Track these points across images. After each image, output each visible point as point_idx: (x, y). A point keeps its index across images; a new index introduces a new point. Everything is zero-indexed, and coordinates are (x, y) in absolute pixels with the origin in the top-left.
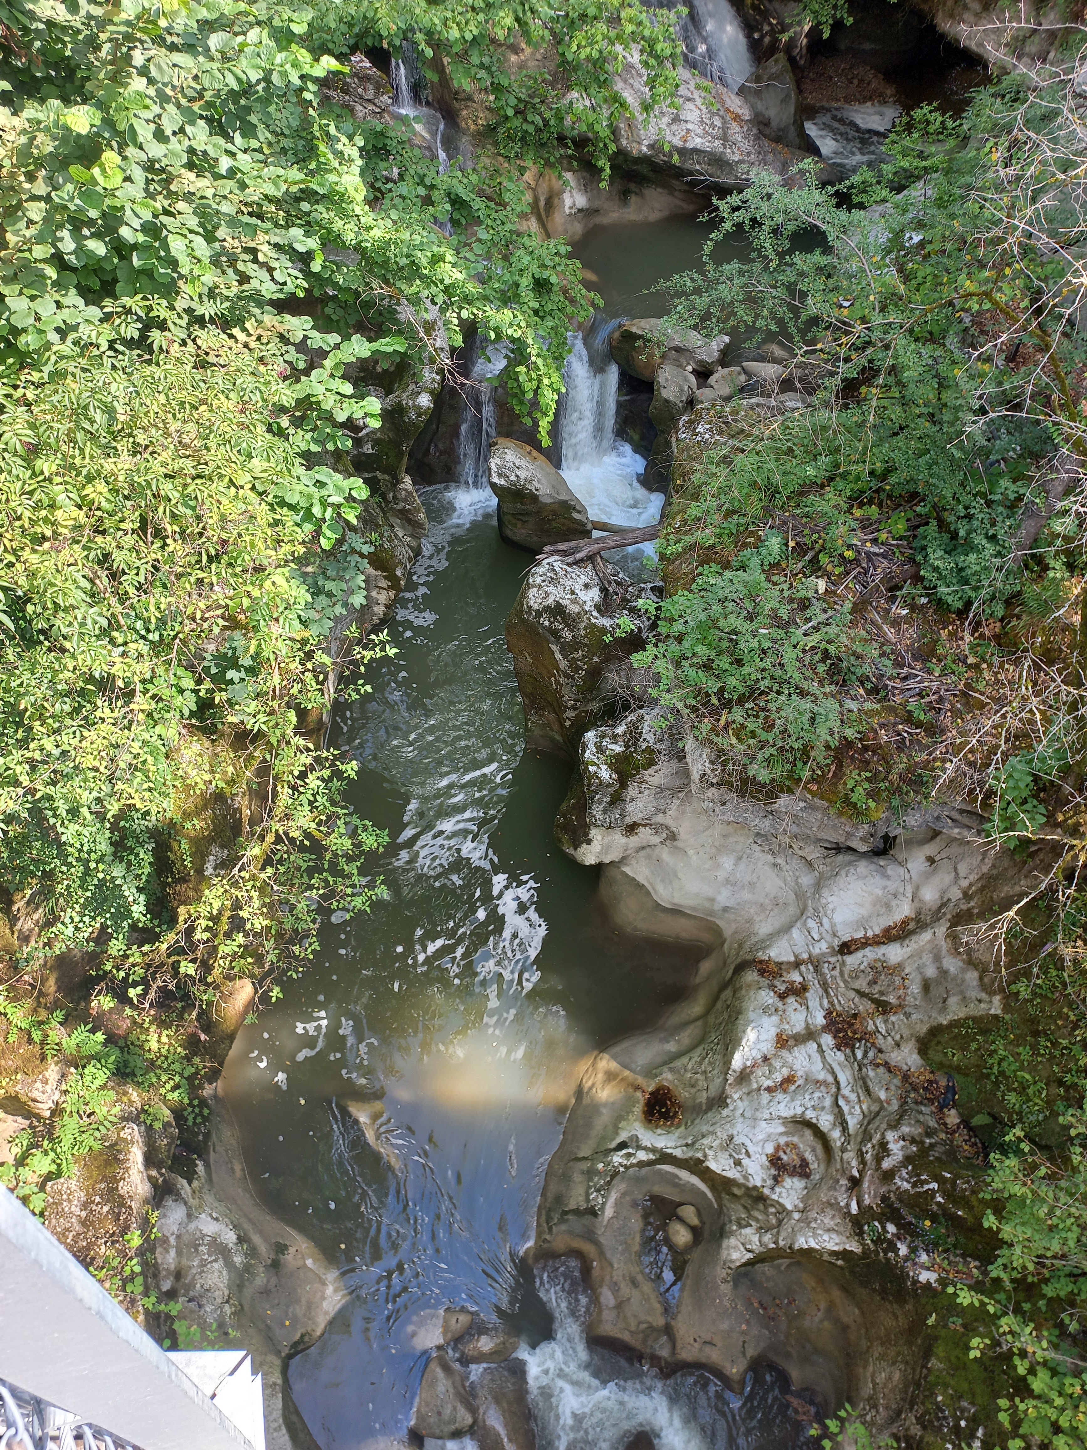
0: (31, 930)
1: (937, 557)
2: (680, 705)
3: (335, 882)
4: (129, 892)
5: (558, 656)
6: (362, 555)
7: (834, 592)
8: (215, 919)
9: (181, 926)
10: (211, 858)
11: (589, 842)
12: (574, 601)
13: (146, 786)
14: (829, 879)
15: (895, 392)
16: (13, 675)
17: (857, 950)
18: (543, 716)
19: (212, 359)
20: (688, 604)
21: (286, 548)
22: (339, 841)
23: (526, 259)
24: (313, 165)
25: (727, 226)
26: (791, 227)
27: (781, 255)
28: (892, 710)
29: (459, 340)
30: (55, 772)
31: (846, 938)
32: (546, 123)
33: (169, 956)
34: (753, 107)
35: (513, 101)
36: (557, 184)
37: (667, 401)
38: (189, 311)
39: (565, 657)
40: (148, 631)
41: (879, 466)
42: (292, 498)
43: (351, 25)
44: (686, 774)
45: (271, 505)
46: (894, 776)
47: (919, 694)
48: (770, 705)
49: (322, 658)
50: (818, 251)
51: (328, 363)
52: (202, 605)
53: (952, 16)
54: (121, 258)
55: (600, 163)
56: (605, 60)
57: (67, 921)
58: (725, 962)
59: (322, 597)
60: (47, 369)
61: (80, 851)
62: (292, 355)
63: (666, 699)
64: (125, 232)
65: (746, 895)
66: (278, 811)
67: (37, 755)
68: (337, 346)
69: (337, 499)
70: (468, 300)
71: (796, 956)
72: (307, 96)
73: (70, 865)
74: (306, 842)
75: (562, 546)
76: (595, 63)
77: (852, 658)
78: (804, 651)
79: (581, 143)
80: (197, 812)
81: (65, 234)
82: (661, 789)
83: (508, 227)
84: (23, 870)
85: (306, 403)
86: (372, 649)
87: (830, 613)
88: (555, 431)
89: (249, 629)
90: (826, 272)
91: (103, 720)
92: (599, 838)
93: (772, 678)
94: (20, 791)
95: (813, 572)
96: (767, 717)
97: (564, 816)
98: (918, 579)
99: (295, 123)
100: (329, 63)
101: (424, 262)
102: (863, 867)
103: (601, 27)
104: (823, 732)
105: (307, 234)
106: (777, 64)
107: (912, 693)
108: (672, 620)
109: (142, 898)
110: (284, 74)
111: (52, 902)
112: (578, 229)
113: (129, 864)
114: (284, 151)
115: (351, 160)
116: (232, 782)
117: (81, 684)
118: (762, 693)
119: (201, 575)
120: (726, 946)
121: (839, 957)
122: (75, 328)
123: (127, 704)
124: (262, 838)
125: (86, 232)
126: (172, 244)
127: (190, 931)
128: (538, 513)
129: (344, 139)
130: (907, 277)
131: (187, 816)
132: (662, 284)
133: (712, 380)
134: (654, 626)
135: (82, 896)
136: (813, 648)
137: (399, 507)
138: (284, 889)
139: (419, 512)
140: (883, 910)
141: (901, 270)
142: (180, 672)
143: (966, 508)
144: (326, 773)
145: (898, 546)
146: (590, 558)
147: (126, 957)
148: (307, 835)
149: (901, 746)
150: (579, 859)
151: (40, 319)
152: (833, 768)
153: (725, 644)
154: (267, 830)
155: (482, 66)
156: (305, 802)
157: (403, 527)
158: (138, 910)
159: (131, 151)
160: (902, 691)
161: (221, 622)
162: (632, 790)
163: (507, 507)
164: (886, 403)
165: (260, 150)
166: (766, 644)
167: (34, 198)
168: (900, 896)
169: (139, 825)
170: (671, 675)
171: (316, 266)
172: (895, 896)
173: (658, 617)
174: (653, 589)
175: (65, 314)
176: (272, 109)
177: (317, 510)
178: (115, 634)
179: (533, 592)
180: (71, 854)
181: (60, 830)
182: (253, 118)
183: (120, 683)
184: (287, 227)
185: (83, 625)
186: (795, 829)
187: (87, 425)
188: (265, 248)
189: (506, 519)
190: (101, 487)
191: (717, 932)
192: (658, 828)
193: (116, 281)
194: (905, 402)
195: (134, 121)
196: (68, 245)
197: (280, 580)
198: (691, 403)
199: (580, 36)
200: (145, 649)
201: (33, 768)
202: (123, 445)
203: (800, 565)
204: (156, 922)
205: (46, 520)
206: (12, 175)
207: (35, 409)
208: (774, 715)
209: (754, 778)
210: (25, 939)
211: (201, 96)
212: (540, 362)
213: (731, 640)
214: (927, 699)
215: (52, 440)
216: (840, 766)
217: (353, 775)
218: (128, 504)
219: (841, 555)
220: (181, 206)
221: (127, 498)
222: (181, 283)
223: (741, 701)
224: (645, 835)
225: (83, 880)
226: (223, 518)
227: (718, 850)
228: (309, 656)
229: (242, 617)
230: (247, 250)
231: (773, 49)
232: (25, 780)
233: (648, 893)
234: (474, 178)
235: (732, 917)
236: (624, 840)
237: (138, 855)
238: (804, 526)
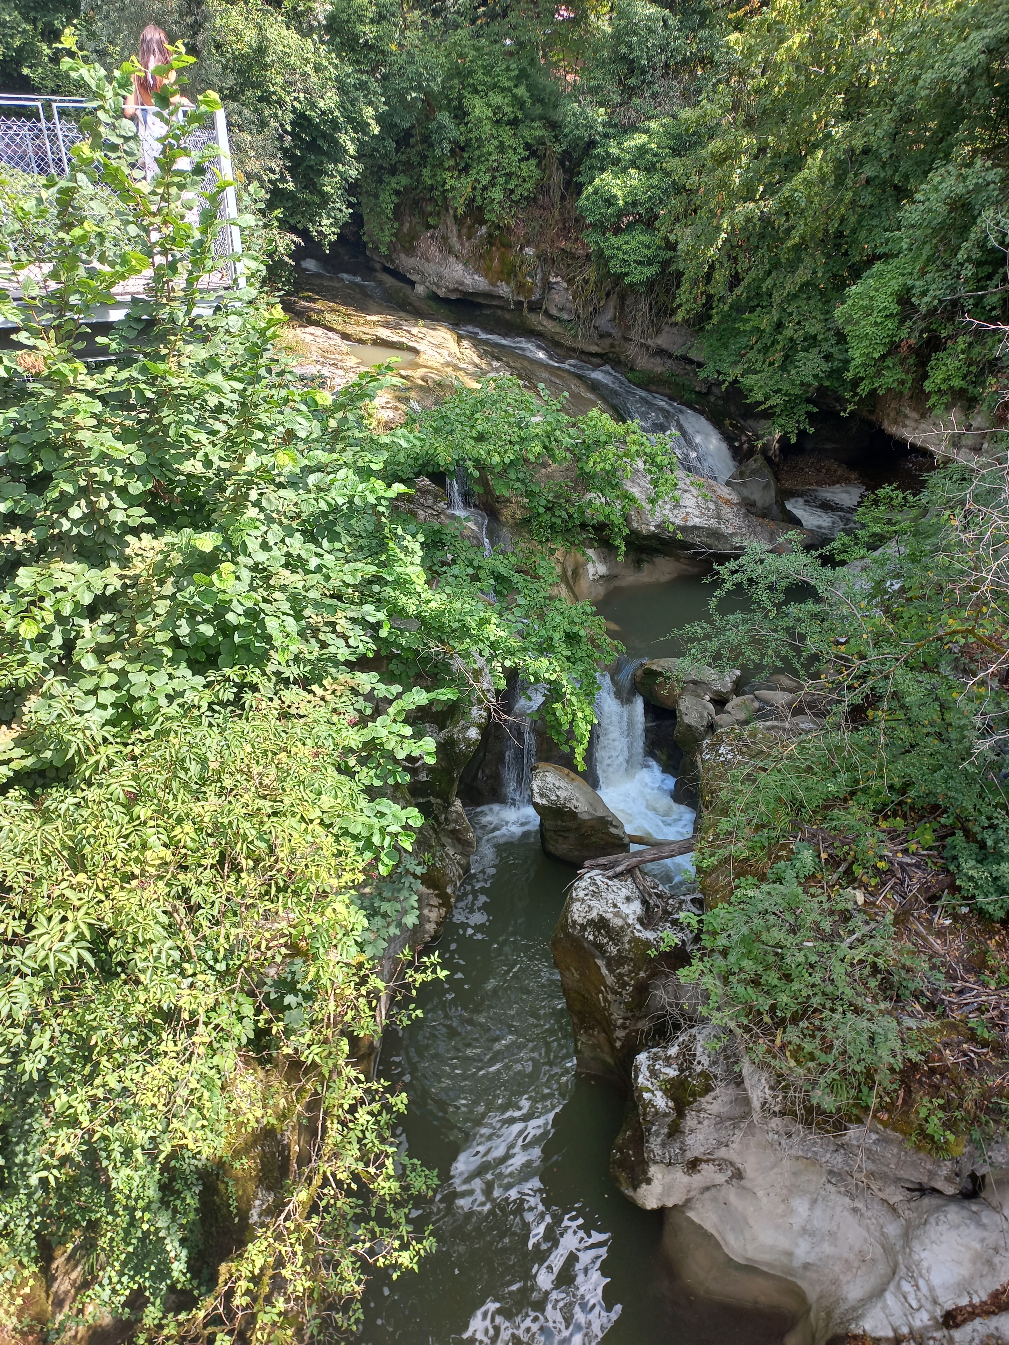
0: (67, 1293)
1: (969, 866)
2: (732, 1025)
3: (382, 1233)
4: (172, 1246)
5: (604, 971)
6: (415, 876)
7: (873, 904)
8: (255, 1280)
9: (222, 1288)
10: (257, 1202)
11: (649, 1181)
12: (617, 915)
13: (199, 1124)
14: (918, 1227)
15: (900, 715)
16: (89, 1008)
17: (964, 1321)
18: (592, 1036)
19: (293, 711)
20: (729, 917)
21: (347, 877)
22: (387, 1185)
23: (558, 619)
24: (383, 558)
25: (728, 585)
26: (784, 583)
27: (778, 606)
28: (953, 1027)
29: (503, 684)
30: (115, 1109)
31: (949, 1306)
32: (571, 516)
33: (205, 1326)
34: (739, 493)
35: (543, 502)
36: (581, 559)
37: (689, 726)
38: (278, 674)
39: (611, 972)
40: (216, 961)
41: (897, 781)
42: (355, 829)
43: (416, 459)
44: (747, 1101)
45: (337, 836)
46: (969, 1104)
47: (978, 1009)
48: (826, 1024)
49: (376, 982)
50: (810, 601)
51: (391, 710)
52: (267, 935)
53: (895, 422)
54: (225, 636)
55: (617, 543)
56: (616, 470)
57: (106, 1281)
58: (813, 1338)
59: (378, 918)
60: (153, 728)
61: (128, 1197)
62: (361, 703)
63: (717, 1018)
64: (230, 617)
65: (827, 1249)
66: (326, 1150)
67: (100, 1093)
68: (399, 696)
69: (395, 828)
70: (510, 652)
71: (895, 1330)
72: (381, 509)
73: (116, 1214)
74: (354, 1186)
75: (602, 861)
76: (607, 473)
77: (903, 972)
78: (852, 965)
79: (601, 527)
80: (245, 1150)
81: (183, 622)
82: (720, 1120)
83: (542, 594)
84: (69, 1220)
85: (372, 745)
86: (424, 972)
87: (873, 925)
88: (589, 757)
89: (310, 956)
90: (821, 618)
91: (166, 1053)
92: (660, 1176)
93: (824, 993)
94: (79, 1132)
95: (849, 883)
96: (823, 1038)
97: (620, 1150)
98: (954, 889)
99: (370, 528)
100: (399, 488)
101: (473, 624)
102: (953, 1213)
103: (611, 448)
104: (884, 1053)
105: (377, 609)
106: (755, 463)
107: (971, 1008)
108: (714, 934)
109: (184, 1254)
110: (364, 497)
111: (92, 1258)
112: (600, 591)
113: (175, 1211)
114: (361, 548)
115: (413, 552)
116: (282, 1117)
117: (150, 1016)
118: (816, 1010)
119: (270, 906)
120: (812, 1315)
121: (945, 1332)
122: (181, 694)
123: (190, 1035)
124: (310, 1180)
125: (199, 618)
126: (267, 624)
127: (230, 1294)
128: (577, 829)
129: (409, 537)
130: (894, 618)
131: (237, 1154)
132: (676, 632)
133: (729, 707)
134: (697, 939)
135: (123, 1251)
136: (861, 962)
137: (450, 827)
138: (330, 1242)
139: (468, 831)
140: (986, 1270)
141: (887, 611)
142: (242, 999)
143: (989, 818)
144: (376, 1107)
145: (929, 856)
146: (630, 871)
147: (160, 1327)
148: (355, 1177)
149: (970, 1069)
150: (640, 1202)
151: (153, 689)
152: (901, 1093)
153: (771, 959)
154: (315, 1171)
155: (518, 480)
156: (354, 1140)
157: (453, 846)
158: (178, 1268)
159: (241, 559)
160: (960, 1006)
161: (284, 951)
162: (690, 1121)
163: (549, 824)
164: (893, 724)
165: (342, 550)
166: (813, 959)
167: (162, 597)
168: (1002, 1251)
169: (188, 1165)
170: (720, 991)
171: (384, 633)
172: (996, 1250)
173: (700, 931)
174: (693, 901)
175: (175, 683)
176: (353, 522)
177: (376, 840)
178: (186, 965)
179: (576, 906)
180: (119, 1201)
181: (112, 1174)
182: (338, 529)
183: (185, 1016)
184: (361, 604)
185: (157, 959)
186: (871, 1166)
187: (182, 774)
188: (343, 621)
189: (548, 835)
190: (188, 827)
191: (799, 1295)
192: (722, 1164)
193: (219, 654)
194: (910, 722)
195: (246, 538)
196: (184, 629)
197: (340, 907)
198: (711, 727)
199: (595, 456)
200: (210, 978)
201: (95, 1105)
202: (211, 790)
203: (835, 876)
204: (195, 1283)
205: (137, 860)
206: (147, 582)
207: (140, 763)
208: (830, 1035)
209: (819, 1107)
210: (59, 1304)
211: (299, 515)
212: (574, 699)
213: (776, 954)
214: (988, 1015)
215: (151, 789)
216: (908, 1092)
217: (402, 1108)
218: (211, 840)
219: (875, 866)
220: (277, 595)
221: (209, 835)
222: (272, 652)
223: (795, 1019)
224: (708, 1173)
225: (127, 1232)
226: (293, 851)
227: (790, 1191)
228: (363, 981)
229: (303, 944)
230: (327, 624)
231: (751, 452)
232: (85, 1120)
233: (718, 1245)
234: (513, 559)
235: (815, 1276)
236: (686, 1179)
237: (184, 1199)
238: (834, 838)
